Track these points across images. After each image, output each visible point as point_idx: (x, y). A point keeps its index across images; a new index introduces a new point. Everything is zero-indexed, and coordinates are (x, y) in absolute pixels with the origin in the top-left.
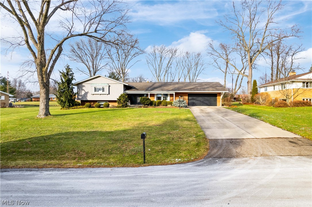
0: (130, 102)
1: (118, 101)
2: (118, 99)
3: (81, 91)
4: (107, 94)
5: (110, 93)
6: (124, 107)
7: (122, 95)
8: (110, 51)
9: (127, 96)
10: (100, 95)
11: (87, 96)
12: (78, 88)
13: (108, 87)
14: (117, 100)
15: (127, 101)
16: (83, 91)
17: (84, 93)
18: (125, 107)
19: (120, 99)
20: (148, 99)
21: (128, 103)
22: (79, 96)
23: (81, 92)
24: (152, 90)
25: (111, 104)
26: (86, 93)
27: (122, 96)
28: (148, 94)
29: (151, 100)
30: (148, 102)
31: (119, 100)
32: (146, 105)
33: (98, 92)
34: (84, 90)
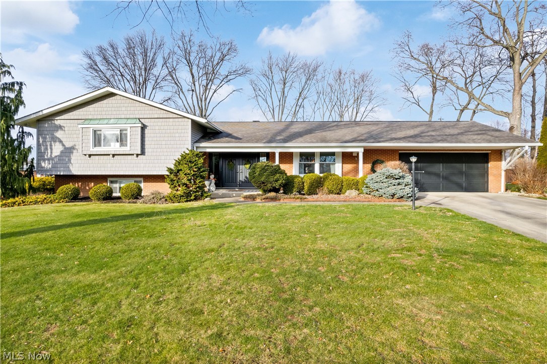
0: (213, 181)
1: (172, 176)
2: (170, 170)
3: (48, 144)
4: (137, 155)
5: (146, 150)
6: (193, 198)
7: (184, 157)
8: (175, 70)
9: (202, 161)
10: (114, 155)
11: (70, 160)
12: (39, 134)
13: (139, 130)
14: (168, 173)
15: (203, 177)
16: (57, 143)
17: (62, 152)
18: (196, 199)
19: (179, 171)
20: (278, 170)
21: (207, 183)
22: (44, 160)
23: (51, 149)
24: (286, 140)
25: (148, 189)
26: (68, 151)
27: (184, 159)
28: (274, 154)
29: (288, 175)
30: (277, 181)
31: (175, 172)
32: (270, 191)
33: (104, 146)
34: (61, 142)
